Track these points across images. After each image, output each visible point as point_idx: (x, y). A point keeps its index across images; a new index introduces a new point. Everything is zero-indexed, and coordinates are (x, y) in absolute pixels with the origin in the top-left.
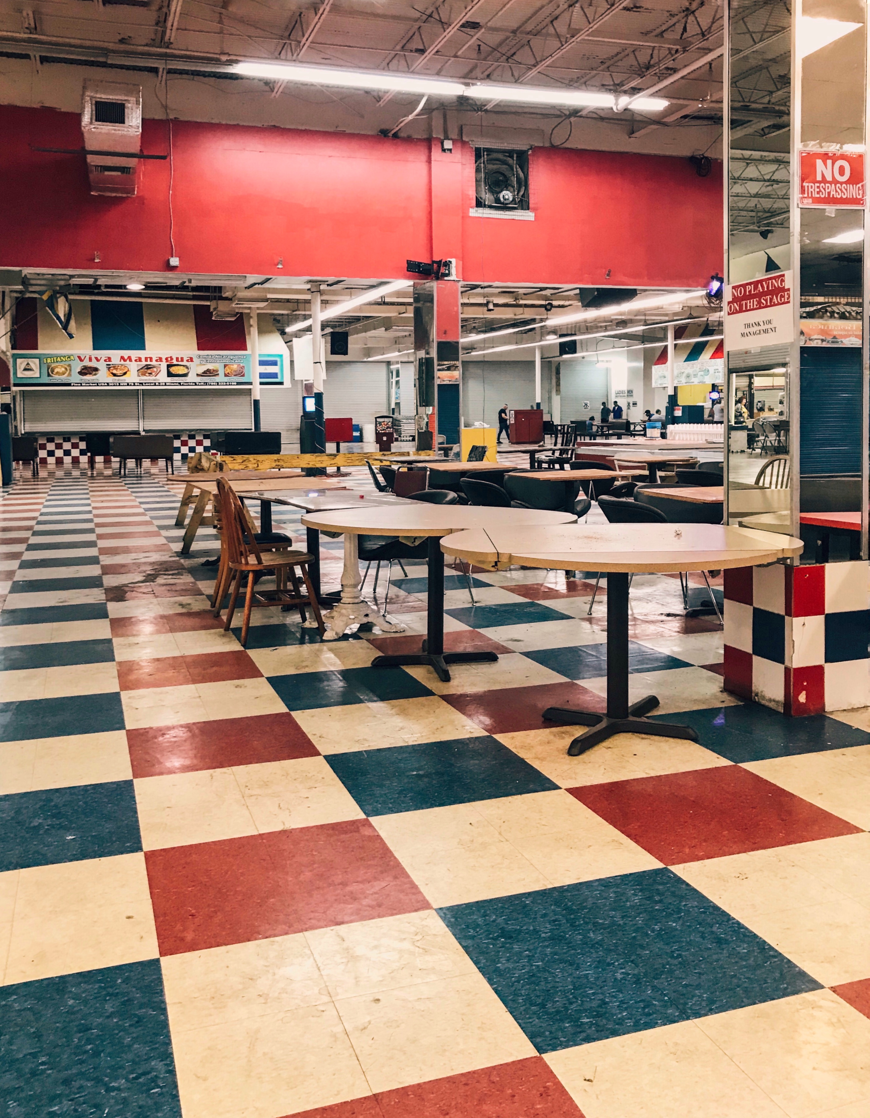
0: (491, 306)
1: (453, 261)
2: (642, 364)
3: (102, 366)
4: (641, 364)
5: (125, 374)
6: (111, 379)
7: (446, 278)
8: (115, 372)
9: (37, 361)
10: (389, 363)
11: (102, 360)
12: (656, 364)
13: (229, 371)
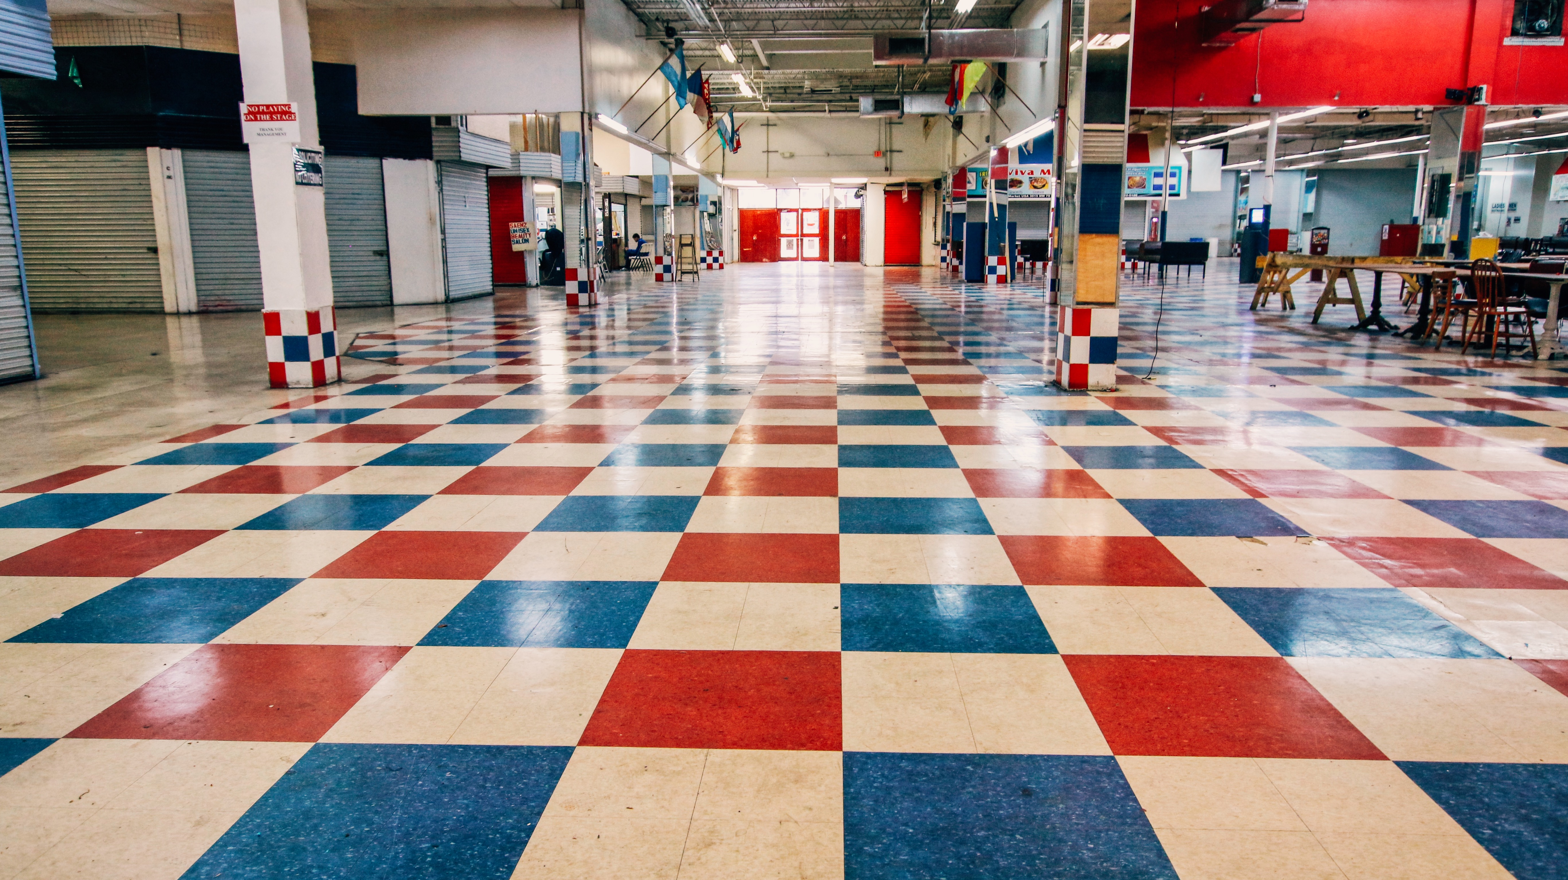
0: (1420, 115)
1: (1485, 87)
2: (1533, 172)
3: (1025, 179)
4: (1531, 173)
5: (1044, 186)
6: (1032, 191)
7: (1476, 103)
8: (1035, 184)
9: (974, 174)
10: (1238, 172)
11: (1026, 174)
12: (1558, 173)
13: (1131, 183)
